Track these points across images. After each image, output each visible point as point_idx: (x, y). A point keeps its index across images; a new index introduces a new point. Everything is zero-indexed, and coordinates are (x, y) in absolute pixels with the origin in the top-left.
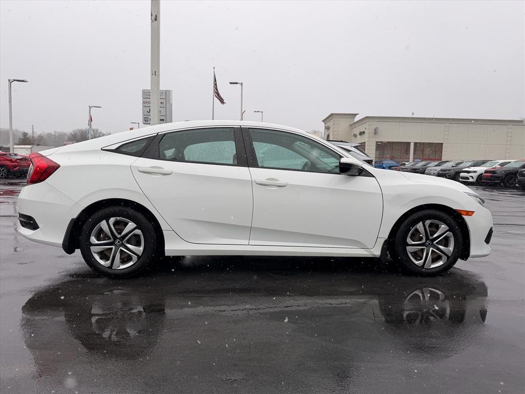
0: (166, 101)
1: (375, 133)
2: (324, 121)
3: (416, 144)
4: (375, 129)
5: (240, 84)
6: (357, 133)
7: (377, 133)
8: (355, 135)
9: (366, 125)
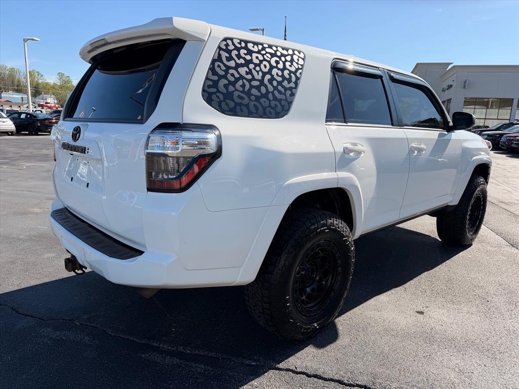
1: (464, 87)
4: (465, 82)
5: (261, 29)
6: (445, 87)
7: (466, 87)
8: (444, 90)
9: (454, 77)
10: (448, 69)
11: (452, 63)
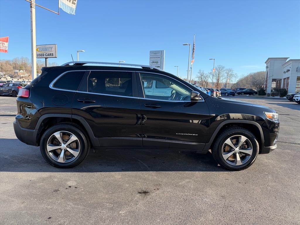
0: (161, 56)
1: (297, 70)
2: (265, 63)
4: (297, 68)
6: (286, 71)
7: (298, 71)
8: (285, 72)
9: (290, 66)
10: (287, 61)
11: (289, 58)
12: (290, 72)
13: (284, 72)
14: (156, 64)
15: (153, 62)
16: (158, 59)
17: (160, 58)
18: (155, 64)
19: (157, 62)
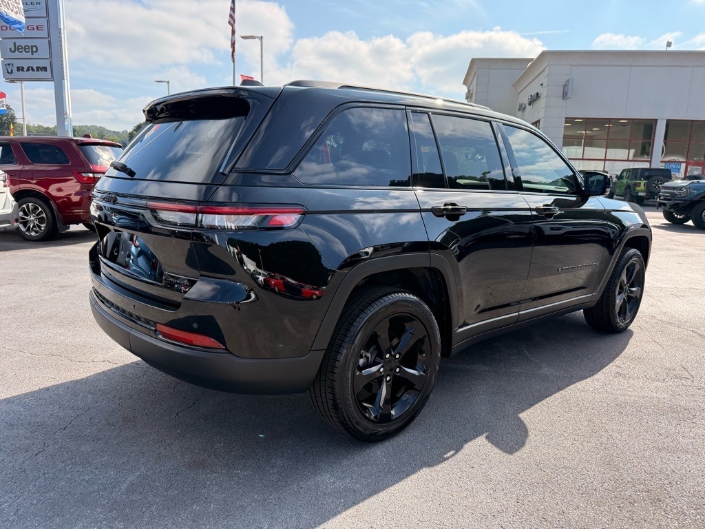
0: (48, 22)
1: (565, 95)
3: (669, 124)
4: (565, 86)
7: (569, 95)
8: (521, 108)
9: (543, 79)
12: (541, 103)
13: (521, 105)
14: (29, 55)
15: (17, 49)
16: (36, 33)
17: (45, 28)
18: (24, 55)
19: (33, 49)
